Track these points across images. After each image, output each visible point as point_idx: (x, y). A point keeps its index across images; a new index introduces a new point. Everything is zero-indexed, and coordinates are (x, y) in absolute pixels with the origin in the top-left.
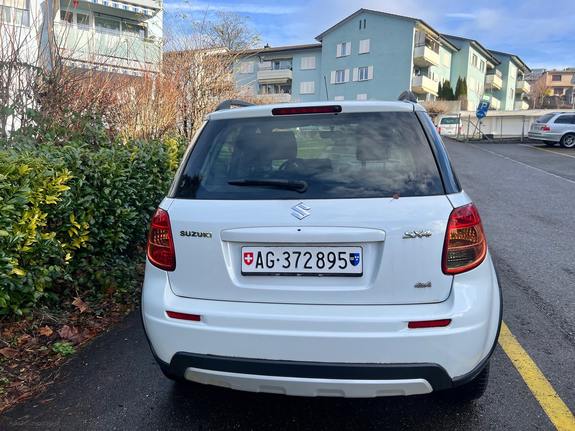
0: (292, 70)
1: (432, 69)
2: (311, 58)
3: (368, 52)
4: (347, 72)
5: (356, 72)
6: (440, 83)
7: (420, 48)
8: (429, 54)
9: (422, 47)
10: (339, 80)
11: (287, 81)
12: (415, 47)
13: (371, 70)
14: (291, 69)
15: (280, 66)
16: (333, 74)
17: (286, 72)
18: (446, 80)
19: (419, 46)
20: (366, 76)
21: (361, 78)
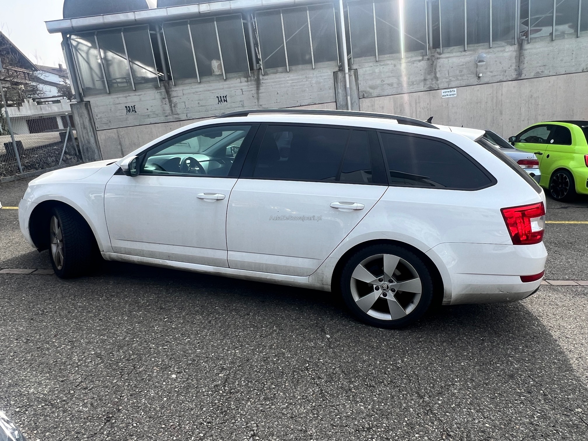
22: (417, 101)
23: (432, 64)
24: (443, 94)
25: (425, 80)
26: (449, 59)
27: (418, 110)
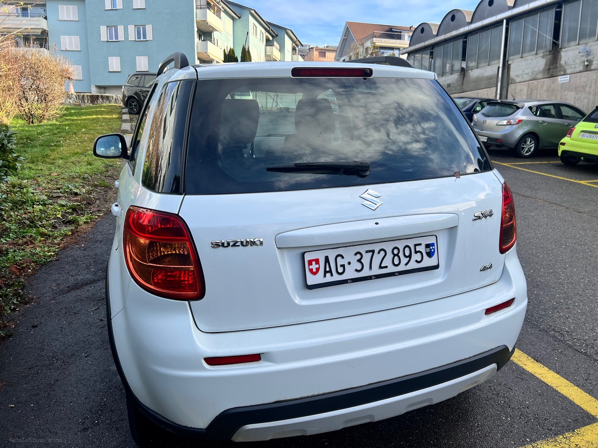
0: (47, 20)
1: (215, 35)
2: (71, 6)
3: (144, 7)
4: (121, 29)
5: (131, 29)
6: (224, 50)
7: (202, 10)
8: (211, 18)
9: (205, 10)
10: (111, 37)
11: (42, 33)
12: (197, 8)
13: (149, 29)
14: (46, 18)
15: (29, 12)
16: (103, 30)
17: (39, 21)
18: (230, 48)
19: (201, 8)
20: (145, 37)
21: (139, 37)
22: (542, 86)
23: (555, 57)
24: (559, 80)
25: (549, 69)
26: (567, 52)
27: (542, 92)
